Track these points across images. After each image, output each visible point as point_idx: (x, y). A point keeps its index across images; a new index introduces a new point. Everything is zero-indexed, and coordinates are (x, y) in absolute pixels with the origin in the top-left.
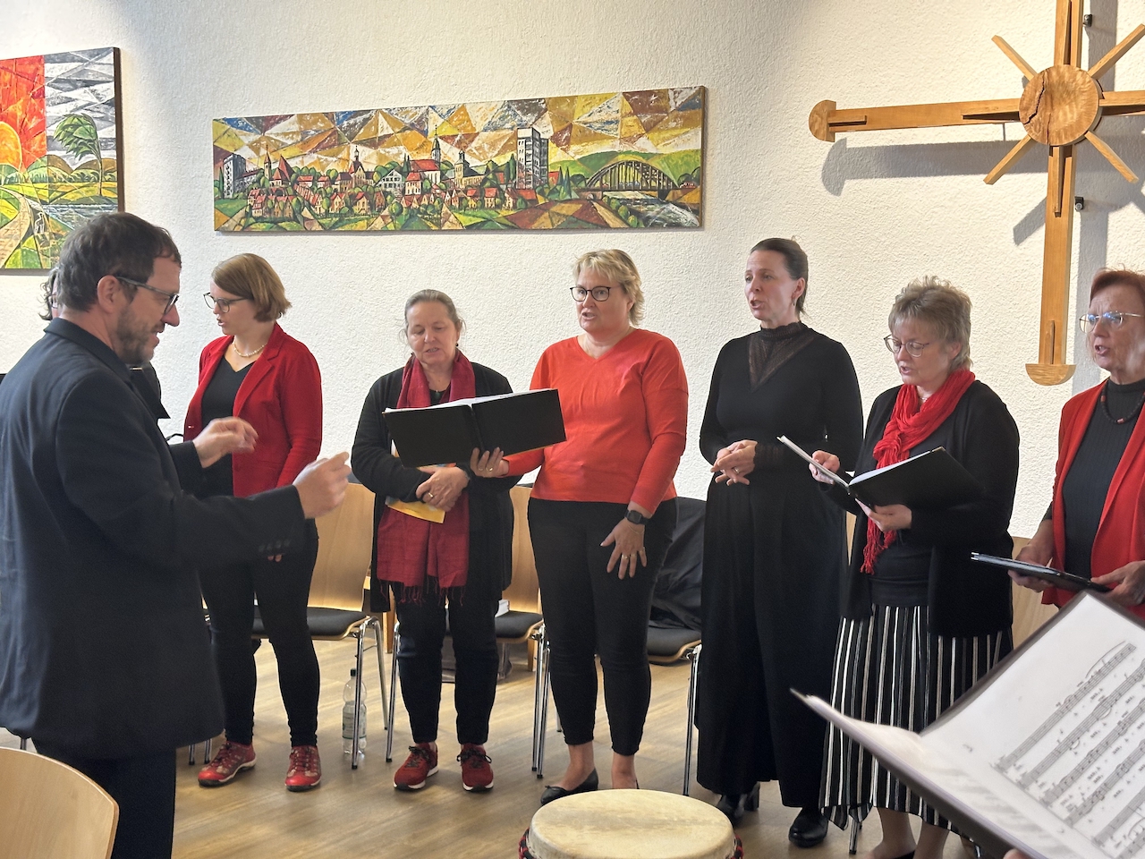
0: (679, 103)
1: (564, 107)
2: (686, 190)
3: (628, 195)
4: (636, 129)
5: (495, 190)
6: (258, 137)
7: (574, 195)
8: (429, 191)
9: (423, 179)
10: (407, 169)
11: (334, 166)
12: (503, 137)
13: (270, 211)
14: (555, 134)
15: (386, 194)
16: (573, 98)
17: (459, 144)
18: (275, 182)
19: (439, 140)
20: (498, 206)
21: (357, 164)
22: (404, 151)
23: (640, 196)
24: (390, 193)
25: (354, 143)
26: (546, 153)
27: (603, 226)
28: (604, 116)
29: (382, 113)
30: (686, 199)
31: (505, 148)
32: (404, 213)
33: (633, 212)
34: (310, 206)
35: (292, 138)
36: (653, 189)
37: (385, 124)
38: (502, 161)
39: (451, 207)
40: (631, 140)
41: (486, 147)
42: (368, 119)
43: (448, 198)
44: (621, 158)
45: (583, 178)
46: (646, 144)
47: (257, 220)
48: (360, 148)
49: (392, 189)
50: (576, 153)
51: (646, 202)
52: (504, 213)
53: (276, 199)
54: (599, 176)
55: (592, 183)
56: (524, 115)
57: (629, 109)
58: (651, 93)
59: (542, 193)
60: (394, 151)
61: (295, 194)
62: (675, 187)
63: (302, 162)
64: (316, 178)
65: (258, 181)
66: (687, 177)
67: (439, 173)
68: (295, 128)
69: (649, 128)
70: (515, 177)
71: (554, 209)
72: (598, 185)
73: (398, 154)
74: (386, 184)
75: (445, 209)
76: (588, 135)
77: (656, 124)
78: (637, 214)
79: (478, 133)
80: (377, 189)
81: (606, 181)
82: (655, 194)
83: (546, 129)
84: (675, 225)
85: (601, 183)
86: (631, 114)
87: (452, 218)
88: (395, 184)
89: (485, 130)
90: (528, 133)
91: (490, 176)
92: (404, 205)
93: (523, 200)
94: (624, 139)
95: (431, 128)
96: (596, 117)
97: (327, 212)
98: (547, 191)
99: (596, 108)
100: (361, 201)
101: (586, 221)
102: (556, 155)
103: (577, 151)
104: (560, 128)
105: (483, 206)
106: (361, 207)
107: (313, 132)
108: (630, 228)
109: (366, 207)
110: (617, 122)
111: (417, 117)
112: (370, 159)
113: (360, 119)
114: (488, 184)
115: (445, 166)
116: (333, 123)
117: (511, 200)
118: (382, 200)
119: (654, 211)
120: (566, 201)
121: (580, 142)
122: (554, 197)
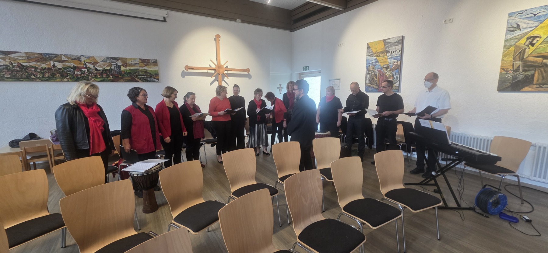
0: (152, 62)
1: (124, 60)
2: (156, 76)
3: (143, 76)
4: (143, 65)
5: (106, 74)
6: (4, 56)
7: (129, 76)
8: (84, 73)
9: (81, 71)
10: (74, 68)
11: (43, 65)
12: (107, 64)
13: (14, 76)
14: (122, 64)
15: (67, 74)
16: (126, 58)
17: (93, 64)
18: (16, 69)
19: (86, 63)
20: (107, 77)
21: (54, 66)
22: (73, 64)
23: (146, 77)
24: (69, 73)
25: (52, 61)
26: (120, 68)
27: (138, 81)
28: (135, 62)
29: (64, 56)
30: (156, 78)
31: (108, 66)
32: (75, 78)
33: (144, 79)
34: (34, 75)
35: (23, 58)
36: (148, 76)
37: (65, 58)
38: (107, 68)
39: (92, 76)
40: (142, 67)
41: (102, 65)
42: (57, 56)
43: (91, 75)
44: (140, 70)
45: (131, 73)
46: (146, 68)
47: (7, 78)
48: (54, 62)
49: (70, 73)
50: (129, 68)
51: (147, 78)
52: (109, 79)
53: (17, 73)
54: (135, 73)
55: (133, 74)
56: (113, 60)
57: (141, 62)
58: (146, 59)
59: (120, 75)
60: (70, 64)
61: (27, 72)
62: (153, 76)
63: (29, 64)
64: (36, 68)
65: (6, 68)
66: (156, 74)
67: (87, 70)
68: (24, 55)
69: (146, 65)
70: (112, 72)
71: (124, 78)
72: (135, 74)
73: (71, 65)
74: (67, 72)
75: (90, 77)
76: (131, 65)
77: (147, 65)
78: (145, 80)
79: (99, 62)
80: (63, 72)
81: (137, 74)
82: (149, 77)
83: (120, 63)
84: (154, 82)
85: (136, 74)
86: (141, 63)
87: (93, 79)
88: (71, 72)
89: (101, 62)
90: (115, 64)
91: (104, 71)
92: (75, 76)
93: (115, 76)
94: (140, 67)
95: (82, 60)
96: (133, 62)
97: (43, 77)
98: (122, 75)
99: (132, 61)
100: (57, 75)
101: (133, 80)
102: (123, 68)
103: (128, 68)
104: (124, 63)
105: (103, 77)
106: (57, 76)
107: (32, 57)
108: (144, 82)
109: (59, 76)
110: (138, 64)
111: (77, 57)
112: (59, 65)
113: (53, 56)
114: (103, 73)
115: (89, 69)
116: (42, 55)
117: (111, 76)
118: (66, 75)
119: (149, 79)
120: (127, 77)
121: (129, 66)
122: (124, 76)
